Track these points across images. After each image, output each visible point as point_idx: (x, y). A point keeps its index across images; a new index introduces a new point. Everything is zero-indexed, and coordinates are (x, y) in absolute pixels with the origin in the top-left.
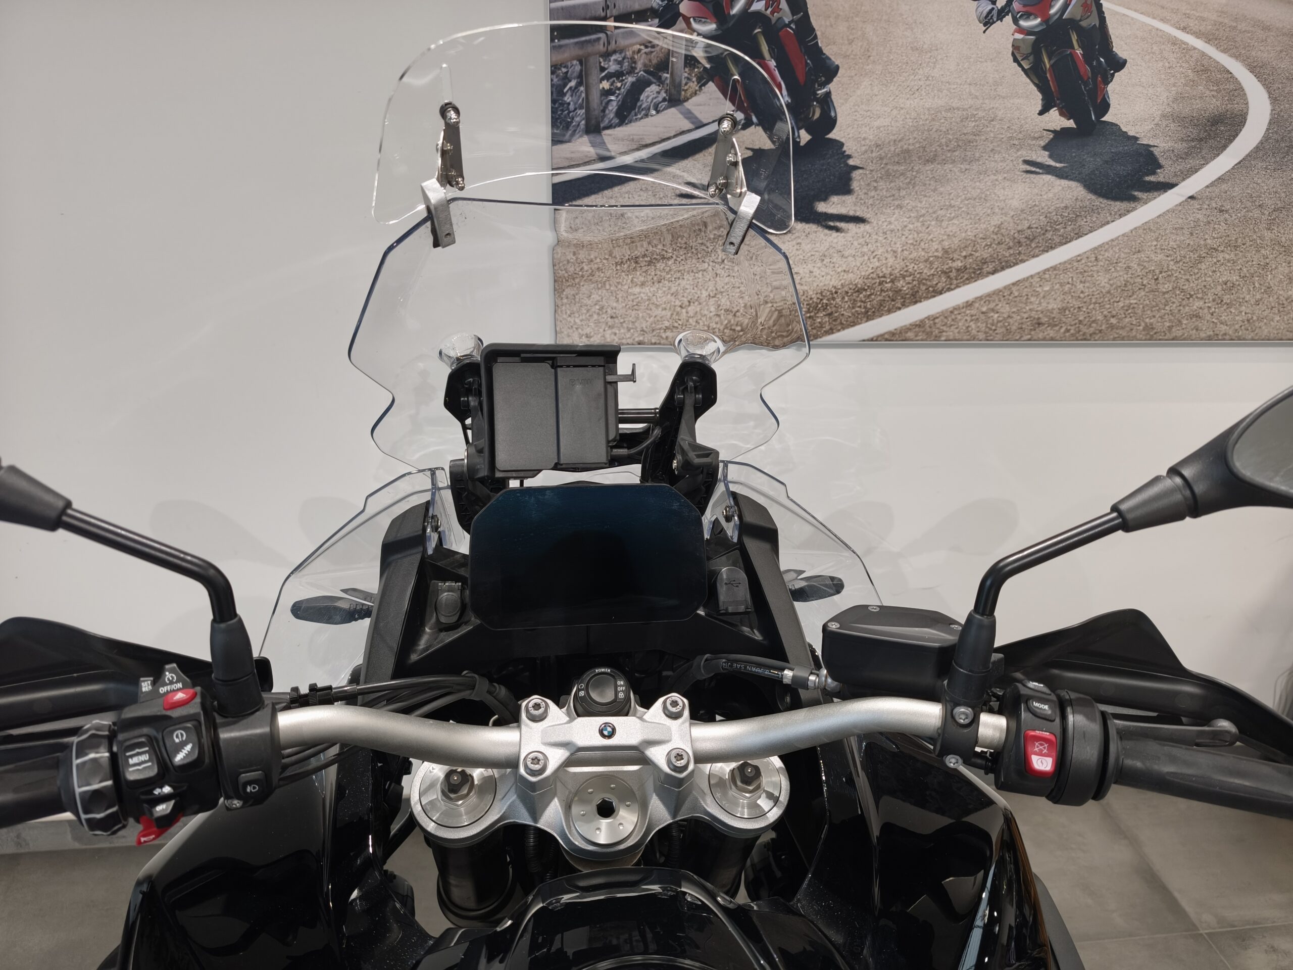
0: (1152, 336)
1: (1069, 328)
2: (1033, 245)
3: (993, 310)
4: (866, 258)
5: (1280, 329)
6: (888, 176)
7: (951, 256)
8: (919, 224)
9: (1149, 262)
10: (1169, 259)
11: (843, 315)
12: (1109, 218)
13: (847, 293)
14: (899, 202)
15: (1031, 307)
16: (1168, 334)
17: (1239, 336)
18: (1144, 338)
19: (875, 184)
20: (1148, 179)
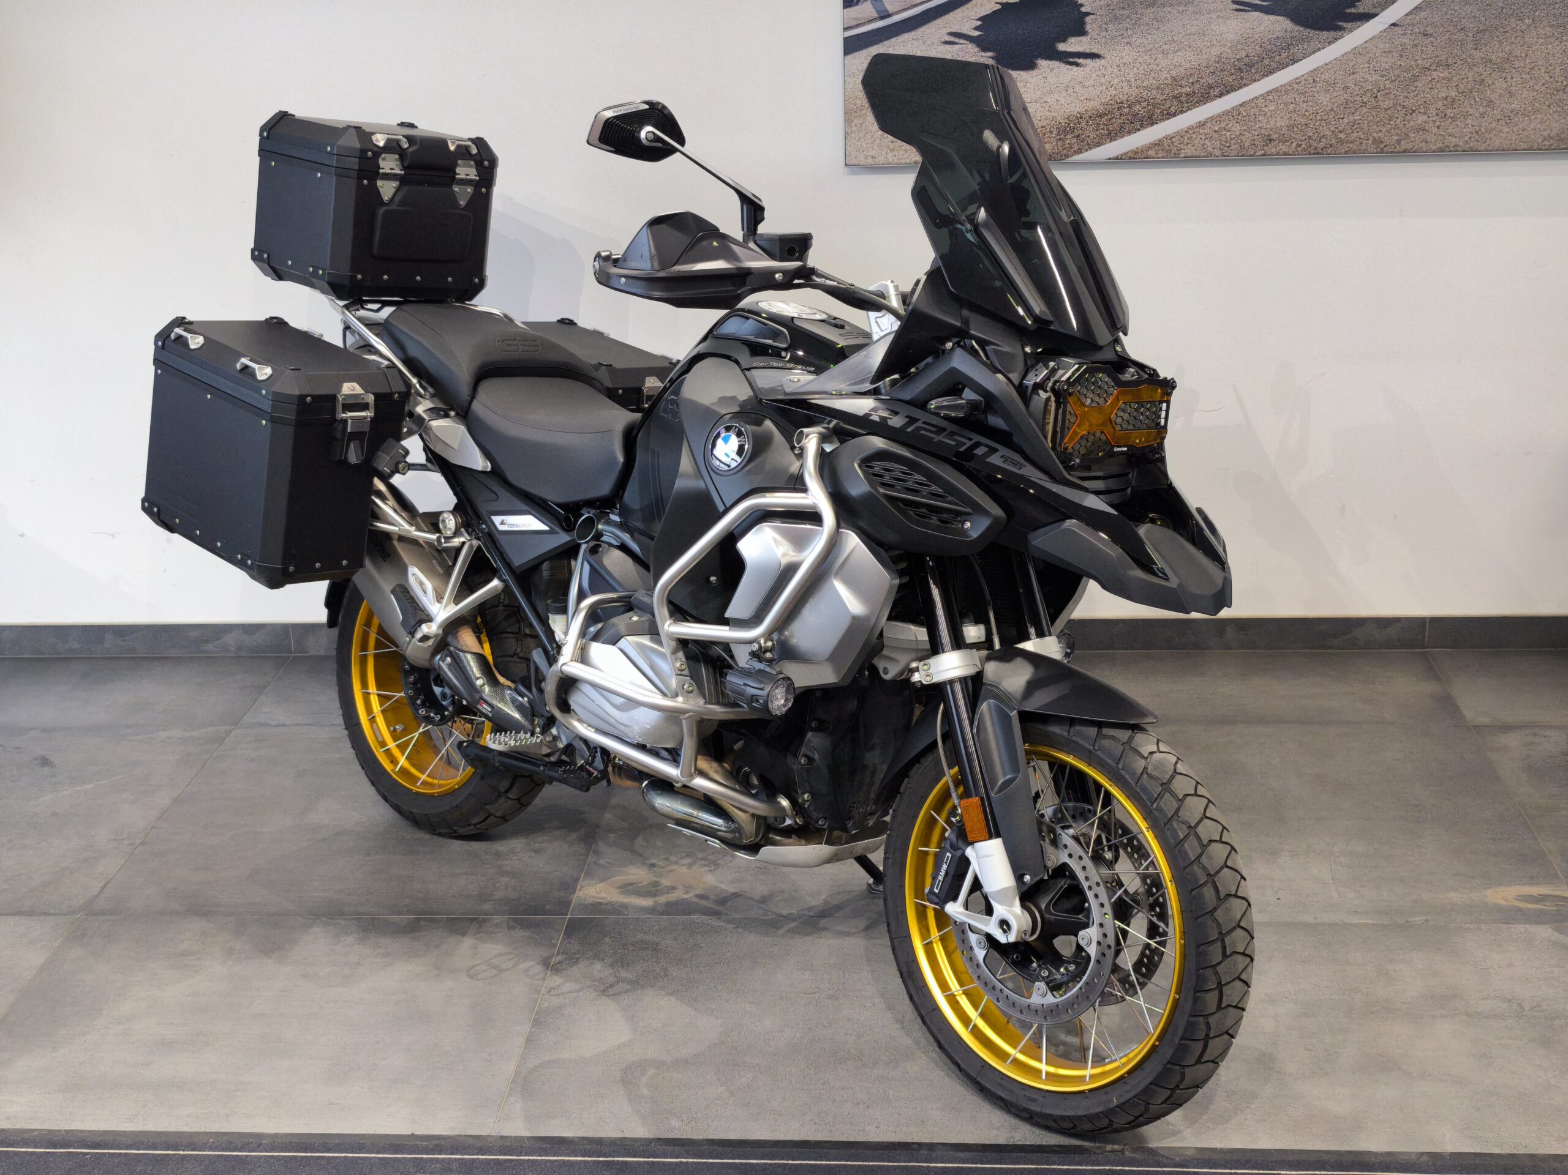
0: (1381, 149)
1: (1300, 143)
2: (1253, 71)
3: (1225, 129)
4: (1105, 87)
5: (1511, 140)
6: (1116, 19)
7: (1180, 83)
8: (1148, 58)
9: (1365, 82)
10: (1384, 78)
11: (1089, 136)
12: (1319, 46)
13: (1091, 117)
14: (1129, 40)
15: (1261, 125)
16: (1398, 146)
17: (1470, 148)
18: (1375, 151)
19: (1106, 26)
20: (1349, 11)
